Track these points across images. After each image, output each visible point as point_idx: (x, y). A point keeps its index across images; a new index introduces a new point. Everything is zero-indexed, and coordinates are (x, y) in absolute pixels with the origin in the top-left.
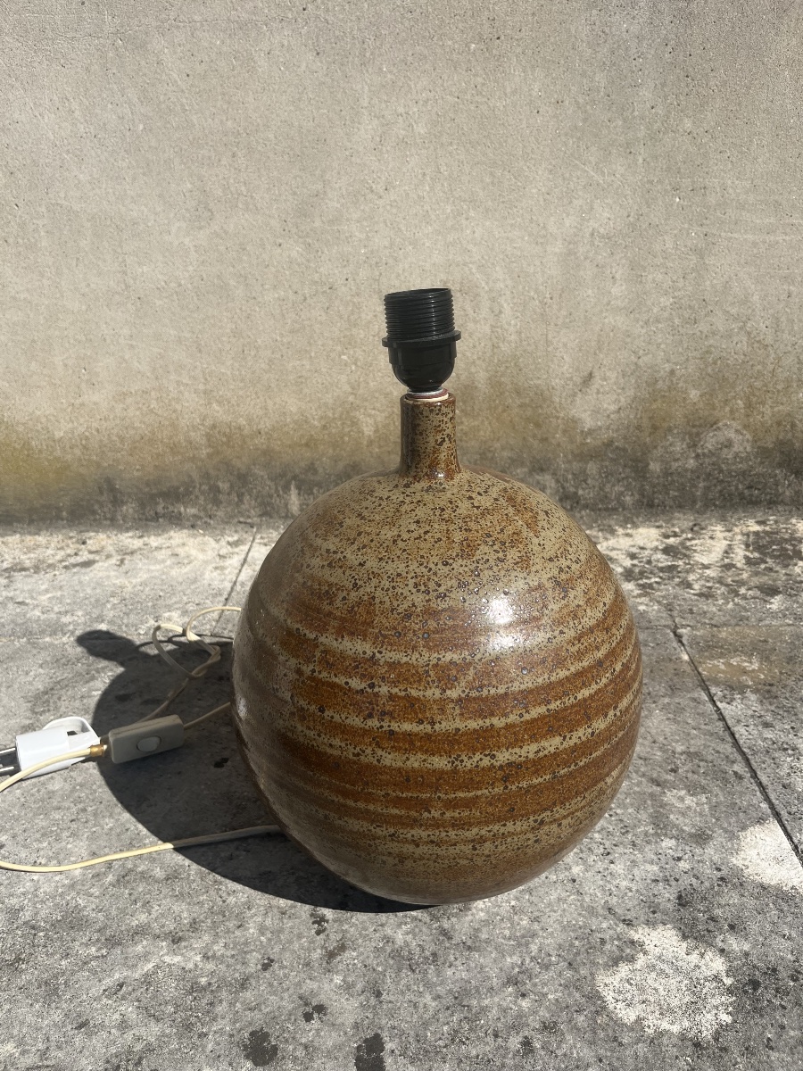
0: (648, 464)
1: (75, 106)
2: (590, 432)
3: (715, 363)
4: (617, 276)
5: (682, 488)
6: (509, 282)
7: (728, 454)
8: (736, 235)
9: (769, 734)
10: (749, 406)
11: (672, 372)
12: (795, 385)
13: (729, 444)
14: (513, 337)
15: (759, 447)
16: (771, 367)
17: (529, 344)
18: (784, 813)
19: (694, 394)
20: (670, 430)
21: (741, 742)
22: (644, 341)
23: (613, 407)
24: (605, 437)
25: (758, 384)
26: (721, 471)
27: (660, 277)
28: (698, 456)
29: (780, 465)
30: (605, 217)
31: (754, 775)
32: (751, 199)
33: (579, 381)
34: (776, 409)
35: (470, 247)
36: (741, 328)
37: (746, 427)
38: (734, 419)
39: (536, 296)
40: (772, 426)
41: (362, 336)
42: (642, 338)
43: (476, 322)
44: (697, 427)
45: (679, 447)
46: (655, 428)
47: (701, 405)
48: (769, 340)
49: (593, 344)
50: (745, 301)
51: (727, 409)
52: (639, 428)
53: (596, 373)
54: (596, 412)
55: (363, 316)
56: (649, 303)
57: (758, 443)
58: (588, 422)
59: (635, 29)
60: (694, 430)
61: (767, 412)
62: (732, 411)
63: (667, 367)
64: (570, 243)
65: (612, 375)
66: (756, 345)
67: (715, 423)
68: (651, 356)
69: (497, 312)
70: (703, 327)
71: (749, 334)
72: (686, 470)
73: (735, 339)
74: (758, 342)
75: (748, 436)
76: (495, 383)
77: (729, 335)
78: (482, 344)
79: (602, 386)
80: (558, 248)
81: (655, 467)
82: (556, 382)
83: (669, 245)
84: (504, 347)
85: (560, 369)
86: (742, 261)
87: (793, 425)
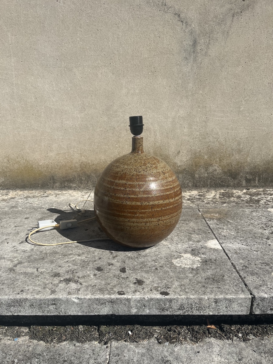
0: (195, 175)
1: (54, 83)
2: (180, 166)
3: (211, 149)
4: (185, 127)
5: (204, 182)
6: (159, 128)
7: (216, 173)
8: (214, 118)
9: (218, 226)
10: (220, 160)
11: (200, 151)
12: (231, 155)
13: (216, 170)
14: (160, 142)
15: (223, 171)
16: (225, 151)
17: (164, 143)
18: (218, 238)
19: (206, 157)
20: (200, 166)
21: (211, 227)
22: (193, 143)
23: (185, 160)
24: (183, 168)
25: (222, 155)
26: (214, 177)
27: (196, 128)
28: (208, 173)
29: (229, 176)
30: (182, 113)
31: (213, 232)
32: (217, 110)
33: (176, 153)
34: (227, 161)
35: (149, 119)
36: (217, 141)
37: (219, 166)
38: (216, 164)
39: (165, 131)
40: (226, 166)
41: (122, 140)
42: (192, 142)
43: (150, 137)
44: (207, 165)
45: (203, 171)
46: (196, 166)
47: (208, 160)
48: (224, 144)
49: (180, 144)
50: (217, 134)
51: (215, 161)
52: (192, 165)
53: (181, 151)
54: (181, 161)
55: (122, 135)
56: (193, 134)
57: (223, 170)
58: (179, 164)
59: (188, 70)
60: (206, 166)
61: (225, 162)
62: (216, 162)
63: (199, 150)
64: (173, 119)
65: (185, 152)
66: (221, 145)
67: (212, 165)
68: (194, 147)
69: (156, 135)
70: (207, 140)
71: (219, 142)
72: (205, 177)
73: (216, 143)
74: (221, 144)
75: (220, 168)
76: (155, 153)
77: (214, 142)
78: (152, 143)
79: (182, 154)
80: (171, 120)
81: (197, 176)
82: (171, 153)
83: (198, 120)
84: (157, 144)
85: (171, 150)
86: (216, 124)
87: (232, 166)
